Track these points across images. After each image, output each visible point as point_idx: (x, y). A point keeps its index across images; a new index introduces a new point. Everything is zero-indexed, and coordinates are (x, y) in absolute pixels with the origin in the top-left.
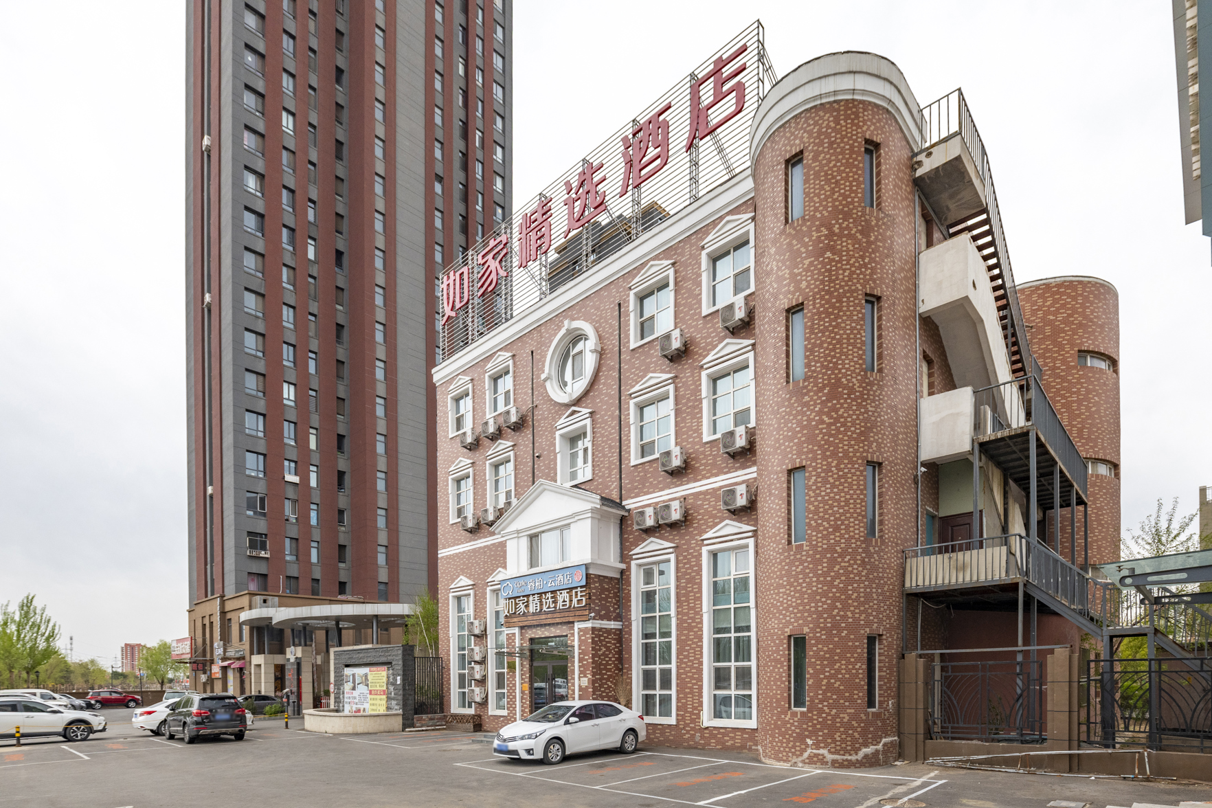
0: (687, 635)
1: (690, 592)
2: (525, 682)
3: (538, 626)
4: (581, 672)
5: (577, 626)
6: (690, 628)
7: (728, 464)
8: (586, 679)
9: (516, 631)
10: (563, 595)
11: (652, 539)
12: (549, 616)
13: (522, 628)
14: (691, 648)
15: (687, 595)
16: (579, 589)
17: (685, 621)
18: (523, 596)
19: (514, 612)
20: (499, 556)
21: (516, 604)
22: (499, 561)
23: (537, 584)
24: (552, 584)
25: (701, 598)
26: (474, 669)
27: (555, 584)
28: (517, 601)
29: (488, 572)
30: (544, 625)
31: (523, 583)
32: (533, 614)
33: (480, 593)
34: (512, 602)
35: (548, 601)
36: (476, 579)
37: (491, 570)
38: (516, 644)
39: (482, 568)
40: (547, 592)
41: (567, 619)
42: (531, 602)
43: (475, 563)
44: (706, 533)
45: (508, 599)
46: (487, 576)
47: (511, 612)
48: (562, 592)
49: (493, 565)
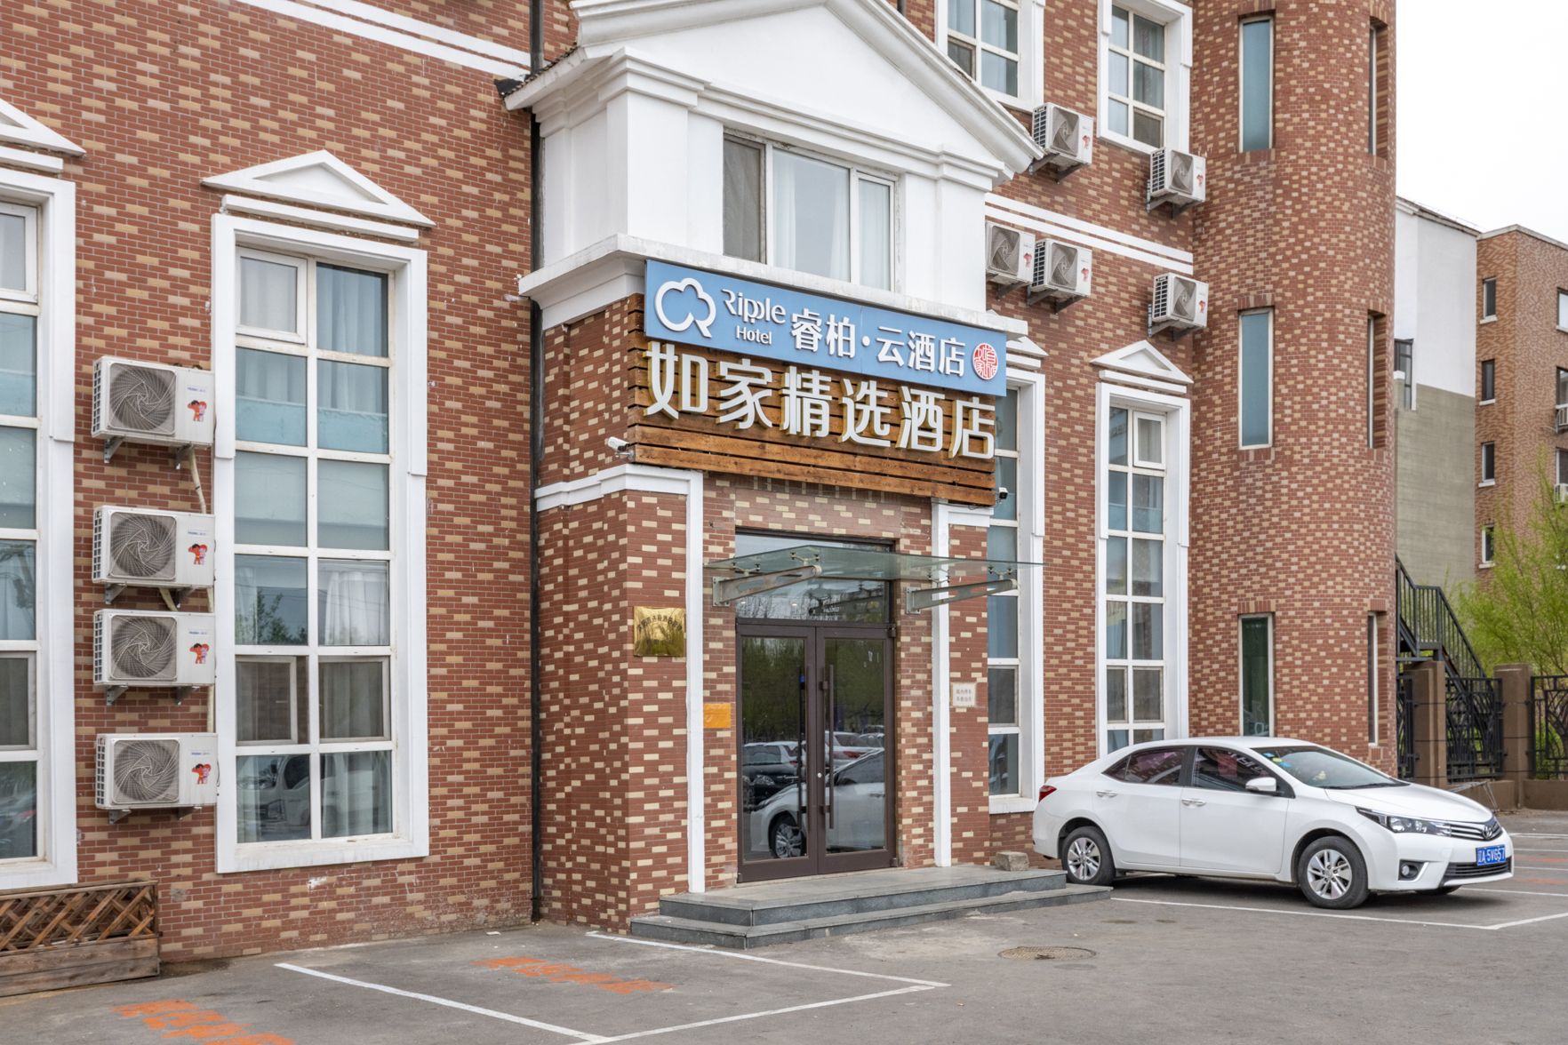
0: (1064, 587)
2: (717, 696)
3: (779, 484)
5: (946, 518)
6: (1068, 570)
7: (1138, 215)
8: (972, 687)
9: (693, 488)
10: (922, 404)
12: (859, 462)
13: (711, 478)
15: (1061, 486)
16: (975, 403)
17: (1060, 551)
18: (756, 360)
19: (703, 407)
20: (304, 86)
21: (717, 381)
22: (308, 117)
23: (831, 336)
24: (898, 358)
25: (1090, 503)
26: (163, 634)
27: (907, 359)
28: (724, 367)
29: (205, 132)
30: (813, 488)
31: (768, 309)
32: (795, 442)
33: (124, 217)
34: (694, 365)
35: (866, 409)
36: (93, 131)
37: (235, 133)
38: (681, 539)
39: (154, 93)
40: (867, 378)
41: (923, 491)
42: (793, 392)
43: (77, 39)
44: (1103, 352)
45: (682, 348)
46: (194, 149)
47: (686, 405)
48: (923, 394)
49: (254, 114)
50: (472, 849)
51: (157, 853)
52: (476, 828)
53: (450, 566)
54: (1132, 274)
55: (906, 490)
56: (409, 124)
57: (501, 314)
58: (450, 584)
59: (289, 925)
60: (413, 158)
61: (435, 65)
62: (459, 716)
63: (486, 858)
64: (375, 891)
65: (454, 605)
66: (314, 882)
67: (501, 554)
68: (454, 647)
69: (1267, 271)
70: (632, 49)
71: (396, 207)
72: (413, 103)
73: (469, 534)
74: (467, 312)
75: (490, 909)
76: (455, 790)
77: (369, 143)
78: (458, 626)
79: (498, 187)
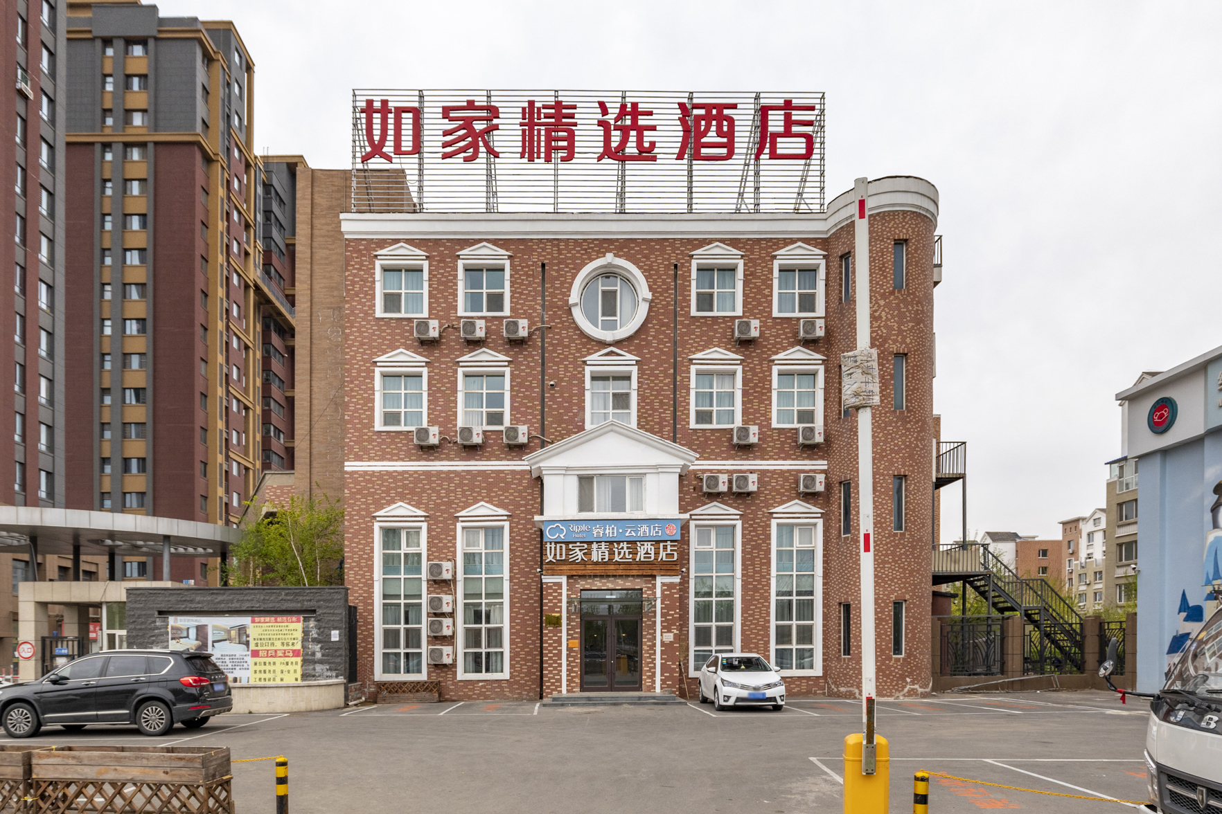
0: (753, 596)
1: (756, 557)
2: (573, 638)
3: (595, 576)
4: (663, 627)
5: (659, 580)
6: (755, 590)
7: (795, 452)
8: (672, 634)
9: (563, 580)
10: (646, 547)
11: (715, 503)
12: (622, 567)
13: (569, 577)
14: (757, 608)
15: (752, 559)
16: (669, 543)
17: (751, 583)
18: (581, 542)
19: (564, 558)
20: (479, 487)
21: (568, 550)
22: (479, 493)
23: (607, 531)
24: (633, 534)
25: (769, 564)
26: (440, 623)
27: (637, 534)
28: (570, 546)
29: (455, 503)
30: (608, 576)
31: (584, 528)
32: (597, 563)
33: (438, 527)
34: (561, 547)
35: (622, 551)
36: (432, 509)
37: (463, 502)
38: (560, 594)
39: (444, 497)
40: (623, 542)
41: (649, 573)
42: (595, 550)
43: (428, 489)
44: (775, 507)
45: (556, 543)
46: (453, 508)
47: (558, 558)
48: (646, 543)
49: (466, 496)
50: (522, 678)
51: (444, 674)
52: (523, 673)
53: (517, 603)
54: (791, 475)
55: (640, 573)
56: (505, 490)
57: (531, 534)
58: (517, 607)
59: (475, 694)
60: (507, 498)
61: (513, 472)
62: (519, 643)
63: (526, 681)
64: (496, 688)
65: (518, 613)
66: (480, 684)
67: (532, 599)
68: (518, 624)
69: (848, 466)
70: (541, 465)
71: (501, 511)
72: (507, 483)
73: (523, 594)
74: (522, 536)
75: (527, 695)
76: (518, 662)
77: (495, 497)
78: (519, 618)
79: (531, 500)
